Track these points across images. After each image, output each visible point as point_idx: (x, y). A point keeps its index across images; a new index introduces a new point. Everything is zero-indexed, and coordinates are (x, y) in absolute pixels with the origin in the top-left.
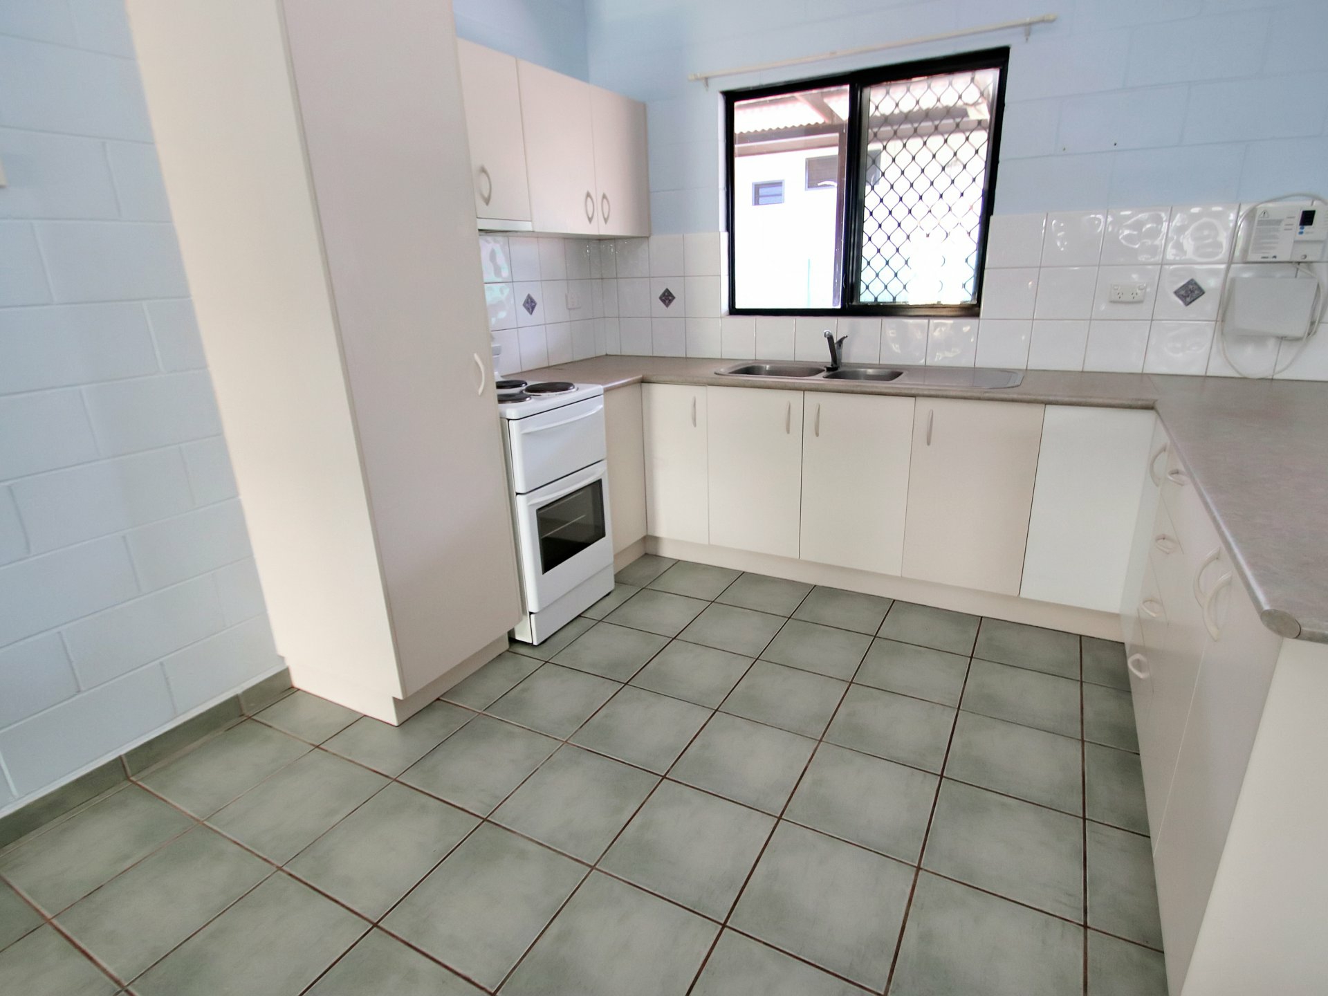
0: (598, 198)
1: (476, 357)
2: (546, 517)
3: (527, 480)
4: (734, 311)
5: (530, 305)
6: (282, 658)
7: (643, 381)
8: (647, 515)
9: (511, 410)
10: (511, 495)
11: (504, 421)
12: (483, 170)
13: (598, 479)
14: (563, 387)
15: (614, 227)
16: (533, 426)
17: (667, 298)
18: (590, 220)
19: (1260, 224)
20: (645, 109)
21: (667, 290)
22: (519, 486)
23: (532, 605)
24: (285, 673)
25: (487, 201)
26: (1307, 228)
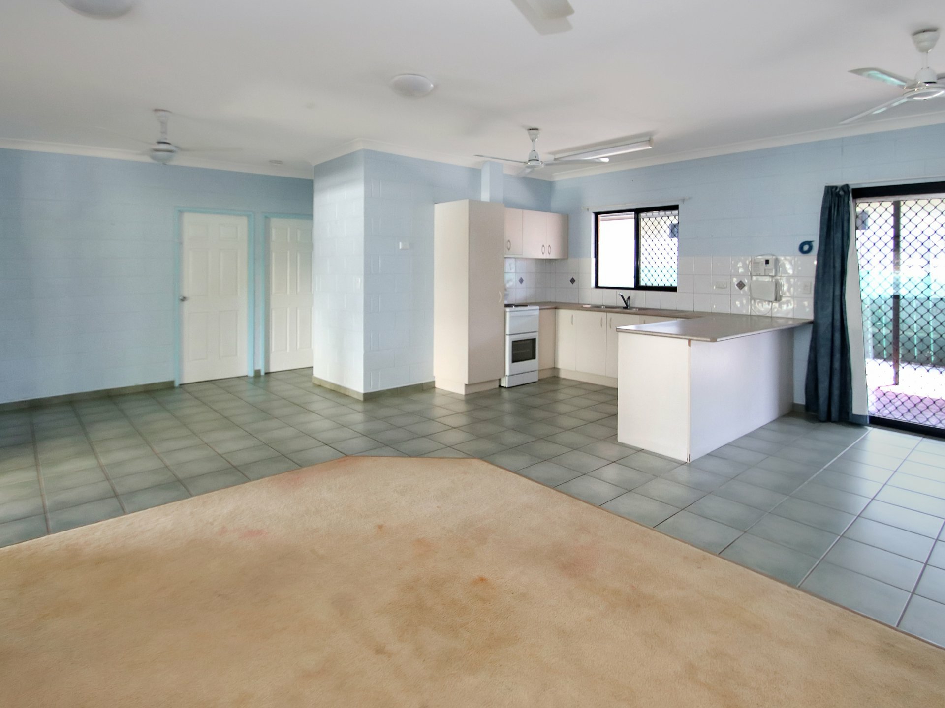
0: (546, 246)
1: (500, 293)
2: (516, 345)
3: (510, 331)
4: (597, 286)
5: (521, 281)
6: (434, 377)
7: (556, 308)
8: (555, 359)
9: (508, 309)
10: (505, 335)
11: (505, 313)
12: (509, 241)
13: (534, 338)
14: (526, 306)
15: (552, 256)
16: (514, 314)
17: (573, 281)
18: (543, 254)
19: (755, 263)
20: (568, 217)
21: (573, 278)
22: (508, 332)
23: (507, 373)
24: (434, 382)
25: (509, 249)
26: (767, 265)
